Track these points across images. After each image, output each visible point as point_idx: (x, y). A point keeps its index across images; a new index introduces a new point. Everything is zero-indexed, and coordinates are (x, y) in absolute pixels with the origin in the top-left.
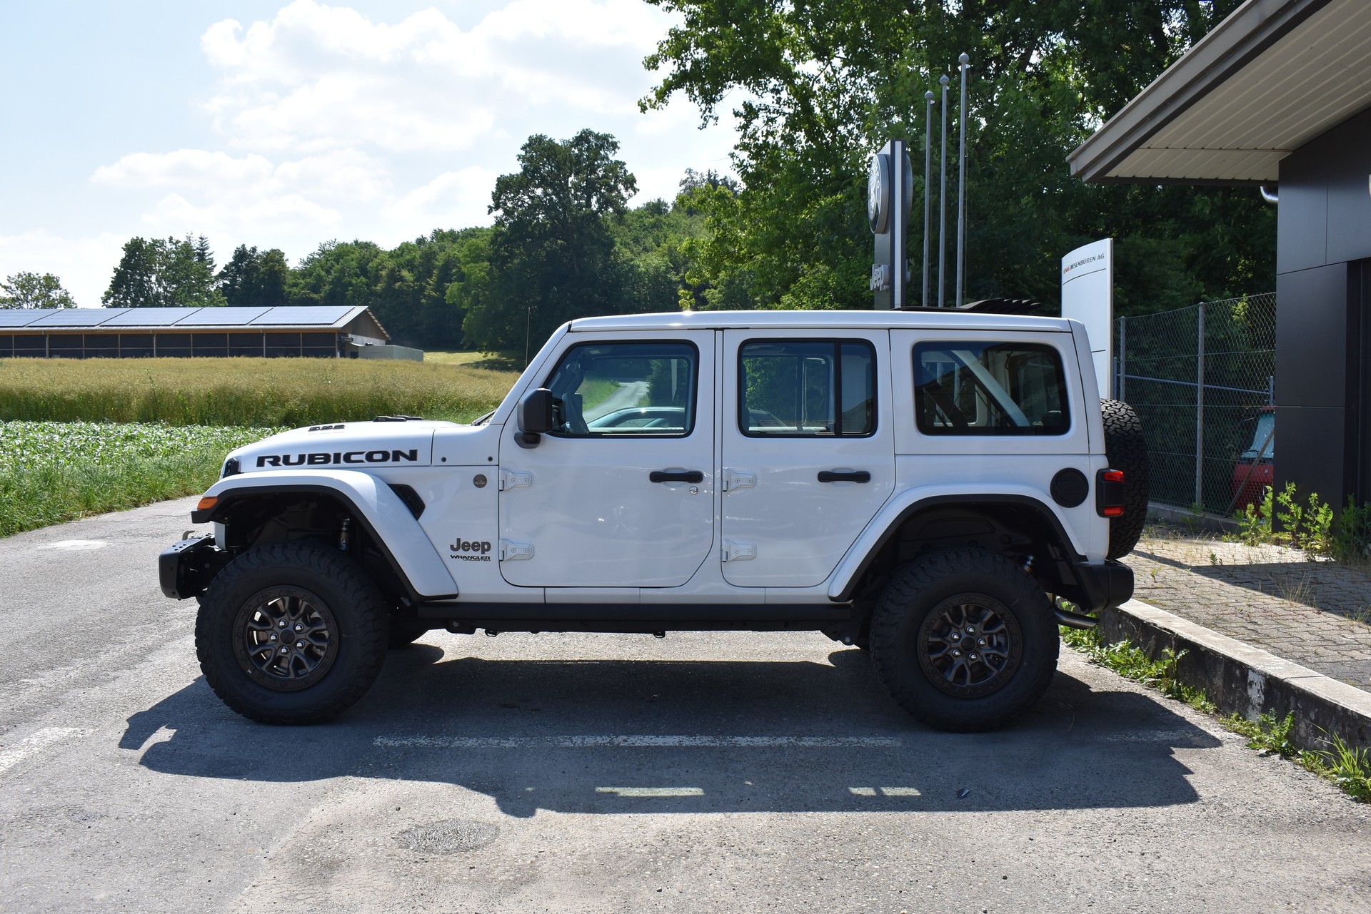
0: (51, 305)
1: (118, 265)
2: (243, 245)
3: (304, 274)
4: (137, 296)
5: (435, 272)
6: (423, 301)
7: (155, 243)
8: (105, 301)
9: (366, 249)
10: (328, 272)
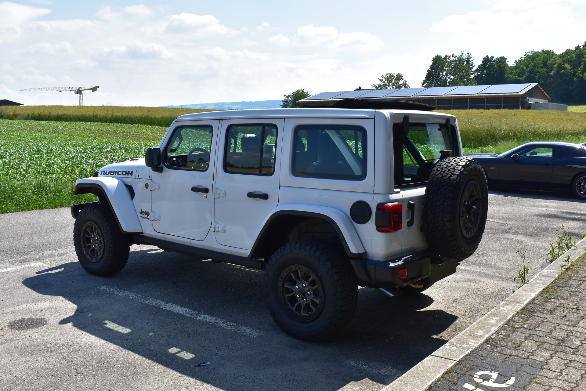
0: (399, 87)
1: (428, 68)
2: (487, 56)
3: (516, 67)
4: (437, 82)
5: (582, 64)
6: (575, 79)
7: (446, 57)
8: (423, 84)
9: (548, 54)
10: (527, 66)
